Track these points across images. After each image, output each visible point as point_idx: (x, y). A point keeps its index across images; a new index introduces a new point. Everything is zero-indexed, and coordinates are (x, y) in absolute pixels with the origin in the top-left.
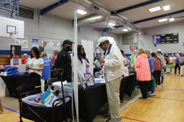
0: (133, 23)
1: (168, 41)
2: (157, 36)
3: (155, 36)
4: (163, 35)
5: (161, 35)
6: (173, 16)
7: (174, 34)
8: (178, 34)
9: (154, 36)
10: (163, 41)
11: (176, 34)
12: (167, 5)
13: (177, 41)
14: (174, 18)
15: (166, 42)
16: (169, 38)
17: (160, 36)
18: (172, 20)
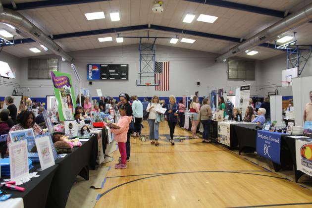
0: (52, 37)
1: (112, 76)
2: (94, 66)
3: (91, 67)
4: (104, 66)
5: (101, 65)
6: (122, 33)
7: (122, 66)
8: (128, 65)
9: (88, 66)
10: (104, 76)
11: (125, 66)
12: (117, 11)
13: (127, 77)
14: (124, 37)
15: (108, 77)
16: (114, 71)
17: (99, 66)
18: (120, 40)
